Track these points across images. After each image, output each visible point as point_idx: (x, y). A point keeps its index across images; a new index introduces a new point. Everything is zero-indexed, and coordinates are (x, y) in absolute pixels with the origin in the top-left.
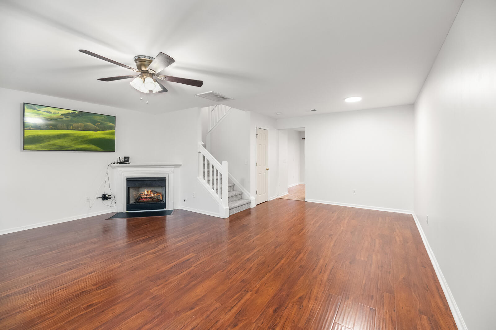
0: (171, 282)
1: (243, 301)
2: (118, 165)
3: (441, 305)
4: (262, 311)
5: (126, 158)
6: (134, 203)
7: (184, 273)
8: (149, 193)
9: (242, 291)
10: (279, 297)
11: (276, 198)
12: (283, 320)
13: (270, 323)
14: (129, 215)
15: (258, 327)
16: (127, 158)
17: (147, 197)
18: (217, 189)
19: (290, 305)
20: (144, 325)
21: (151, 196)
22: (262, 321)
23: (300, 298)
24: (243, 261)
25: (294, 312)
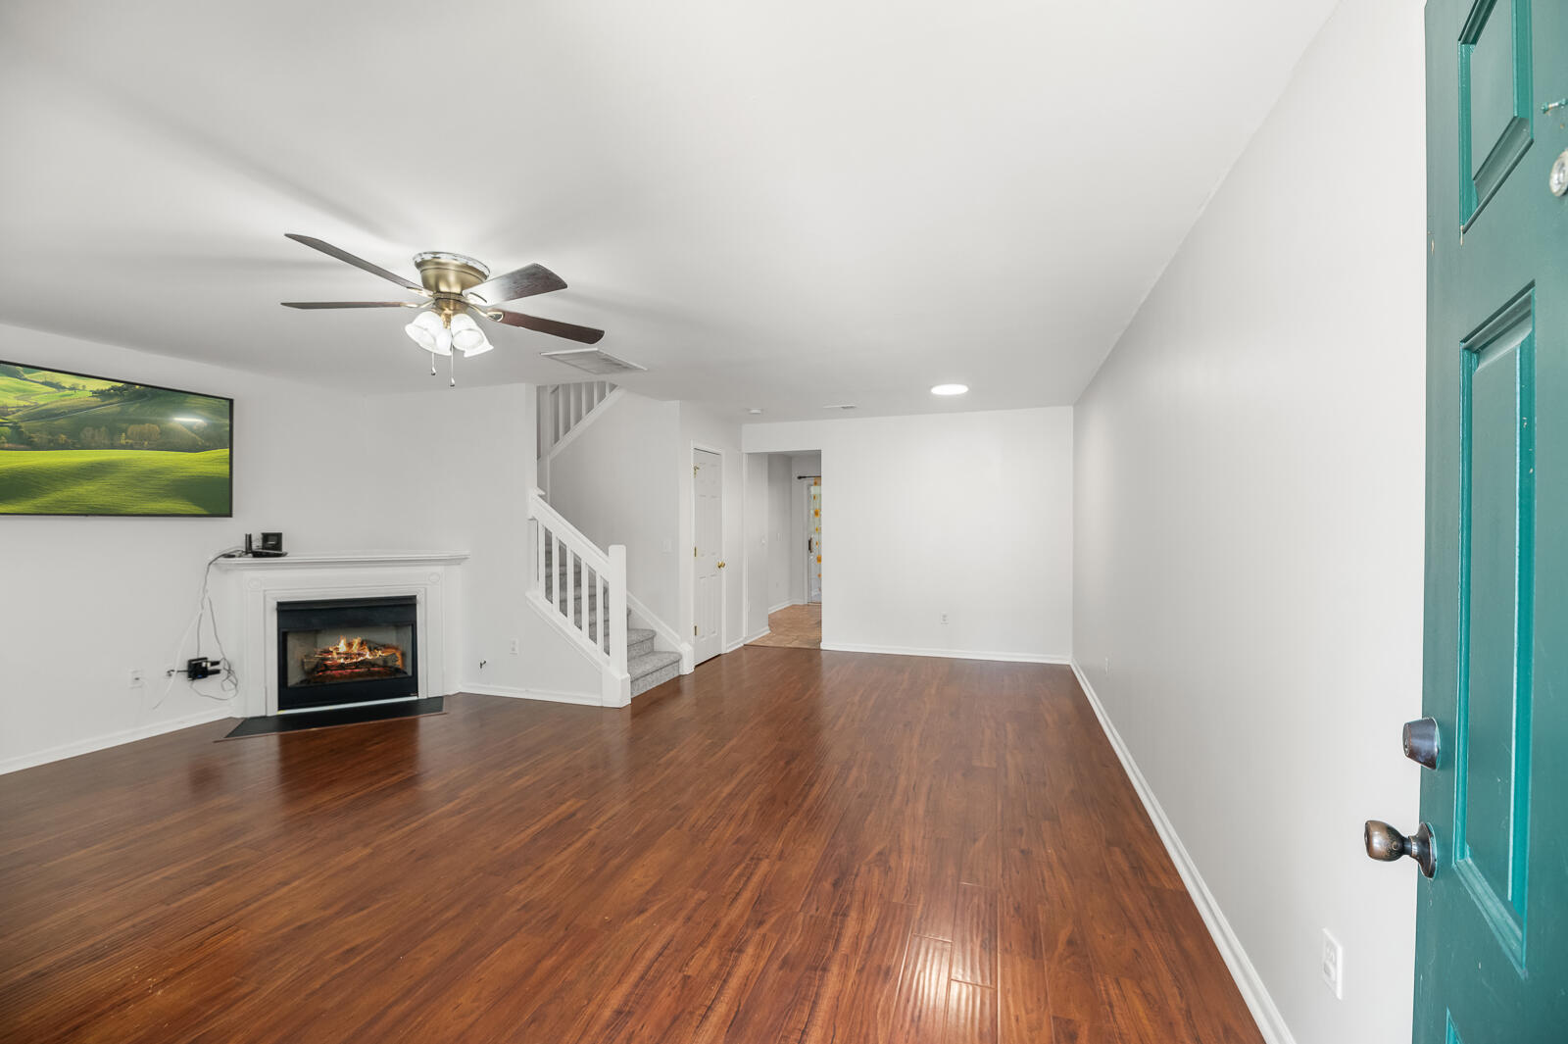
0: (551, 870)
1: (756, 879)
2: (249, 559)
3: (1142, 827)
4: (808, 889)
5: (270, 538)
6: (302, 682)
7: (578, 845)
8: (355, 649)
9: (747, 861)
10: (833, 858)
11: (742, 645)
12: (858, 897)
13: (834, 906)
14: (283, 724)
15: (811, 917)
16: (276, 538)
17: (348, 661)
18: (592, 625)
19: (864, 869)
20: (539, 962)
21: (362, 658)
22: (814, 907)
23: (880, 853)
24: (720, 800)
25: (875, 880)
